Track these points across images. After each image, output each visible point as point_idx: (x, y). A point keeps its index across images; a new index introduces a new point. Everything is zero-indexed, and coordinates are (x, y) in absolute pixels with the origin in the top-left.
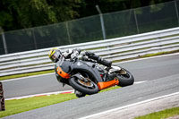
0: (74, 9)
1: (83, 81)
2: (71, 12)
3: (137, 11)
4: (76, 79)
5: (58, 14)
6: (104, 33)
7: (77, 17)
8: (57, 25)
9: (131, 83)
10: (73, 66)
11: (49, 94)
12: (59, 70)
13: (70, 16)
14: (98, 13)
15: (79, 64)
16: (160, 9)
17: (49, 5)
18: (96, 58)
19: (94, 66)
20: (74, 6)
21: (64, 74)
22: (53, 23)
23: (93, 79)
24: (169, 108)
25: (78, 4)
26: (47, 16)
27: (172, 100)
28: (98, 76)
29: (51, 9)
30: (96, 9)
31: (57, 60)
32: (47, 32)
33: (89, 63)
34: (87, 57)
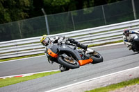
0: (25, 11)
1: (68, 59)
2: (22, 14)
3: (74, 13)
4: (63, 58)
5: (11, 15)
6: (48, 30)
7: (27, 18)
8: (11, 24)
9: (101, 61)
10: (60, 48)
11: (4, 78)
12: (49, 51)
13: (21, 17)
14: (43, 14)
15: (64, 47)
16: (91, 11)
17: (5, 7)
18: (76, 43)
19: (75, 49)
20: (25, 9)
21: (54, 54)
22: (8, 22)
23: (75, 58)
24: (98, 87)
25: (27, 7)
26: (3, 17)
27: (100, 82)
28: (78, 56)
29: (6, 11)
30: (42, 11)
31: (47, 45)
32: (3, 29)
33: (71, 46)
34: (69, 42)
